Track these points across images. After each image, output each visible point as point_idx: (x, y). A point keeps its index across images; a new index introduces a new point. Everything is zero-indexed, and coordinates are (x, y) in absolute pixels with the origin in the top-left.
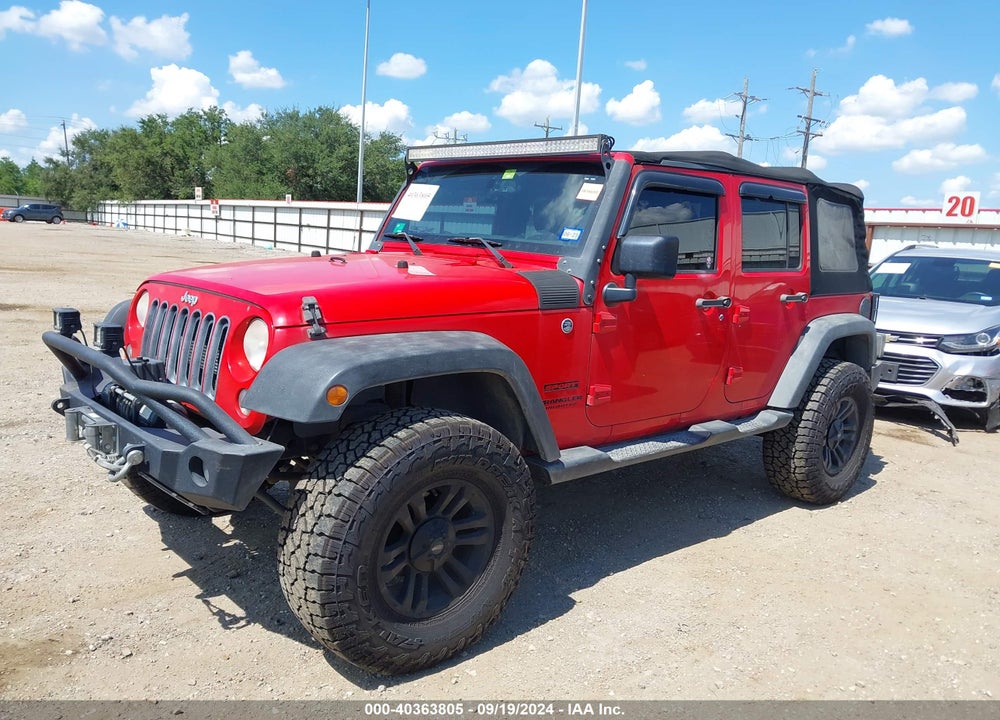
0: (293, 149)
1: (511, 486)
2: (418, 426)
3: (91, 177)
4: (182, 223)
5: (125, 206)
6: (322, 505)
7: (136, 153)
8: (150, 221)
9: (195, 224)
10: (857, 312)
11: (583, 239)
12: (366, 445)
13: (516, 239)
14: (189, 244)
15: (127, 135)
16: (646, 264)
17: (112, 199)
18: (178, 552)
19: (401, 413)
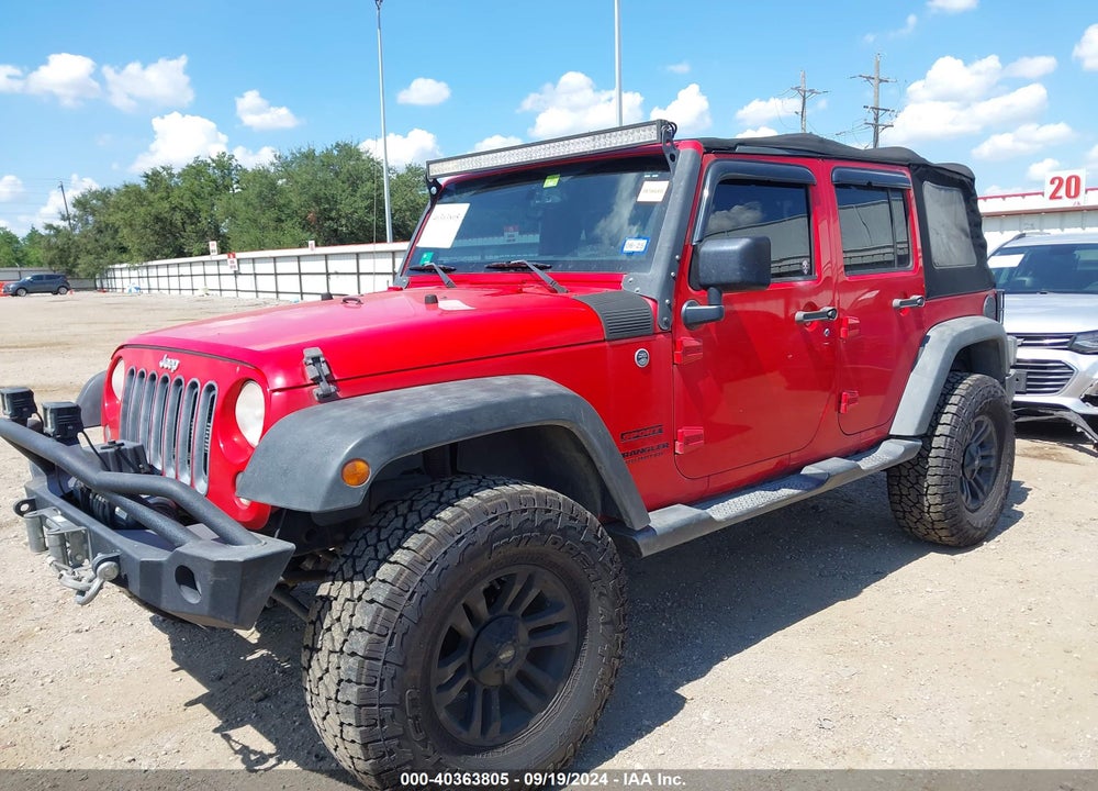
0: (312, 191)
1: (593, 567)
2: (466, 501)
3: (96, 241)
4: (199, 282)
5: (135, 268)
6: (352, 616)
7: (142, 210)
8: (164, 283)
9: (213, 282)
10: (981, 314)
11: (650, 249)
12: (402, 532)
13: (568, 258)
14: (207, 304)
15: (131, 192)
16: (733, 274)
17: (121, 262)
18: (192, 671)
19: (443, 486)
